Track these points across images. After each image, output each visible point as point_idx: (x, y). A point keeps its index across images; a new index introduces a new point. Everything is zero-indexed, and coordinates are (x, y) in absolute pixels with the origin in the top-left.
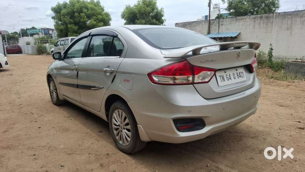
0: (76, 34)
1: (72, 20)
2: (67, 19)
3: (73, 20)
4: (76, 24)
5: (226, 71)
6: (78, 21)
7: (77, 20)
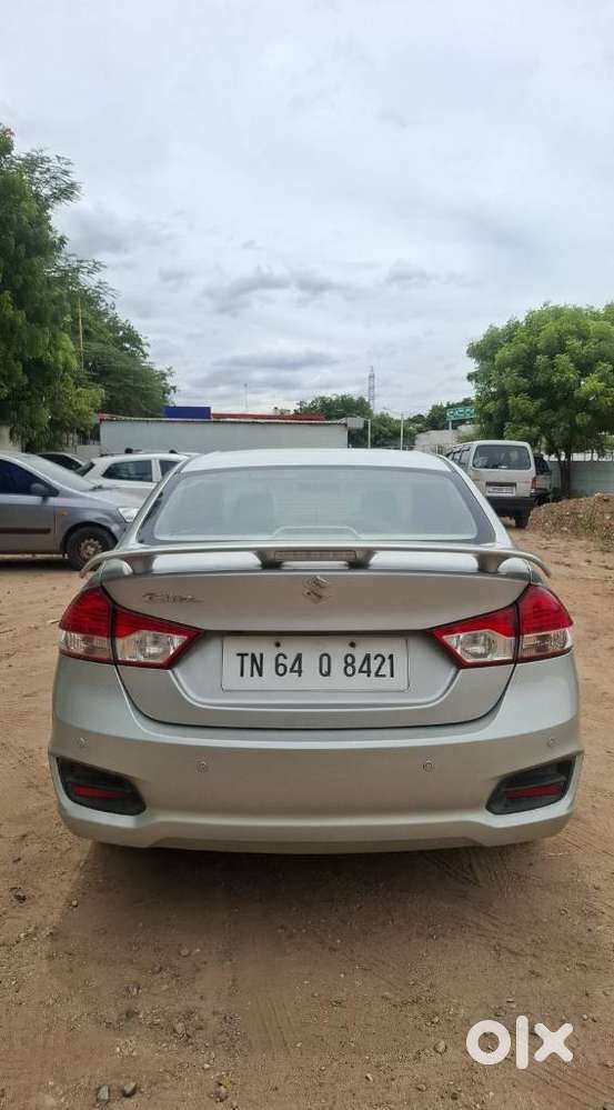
0: (530, 426)
1: (525, 380)
2: (511, 378)
3: (530, 380)
4: (534, 393)
5: (283, 641)
6: (542, 384)
7: (541, 378)
